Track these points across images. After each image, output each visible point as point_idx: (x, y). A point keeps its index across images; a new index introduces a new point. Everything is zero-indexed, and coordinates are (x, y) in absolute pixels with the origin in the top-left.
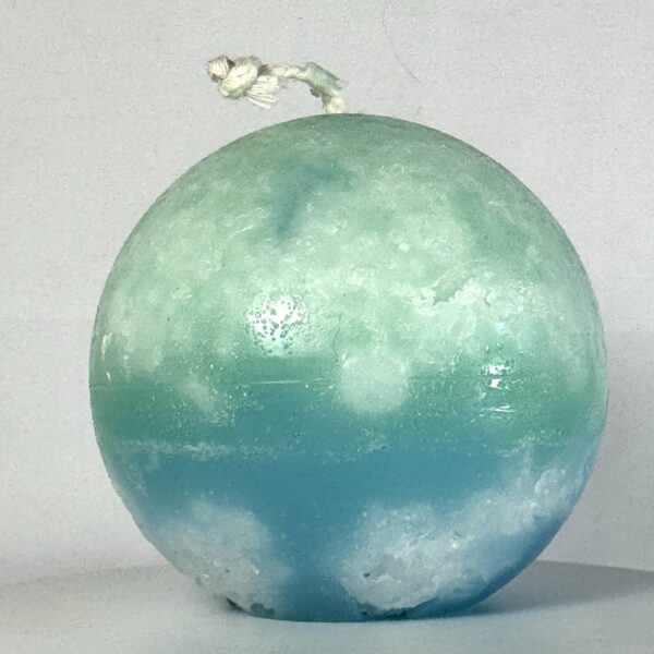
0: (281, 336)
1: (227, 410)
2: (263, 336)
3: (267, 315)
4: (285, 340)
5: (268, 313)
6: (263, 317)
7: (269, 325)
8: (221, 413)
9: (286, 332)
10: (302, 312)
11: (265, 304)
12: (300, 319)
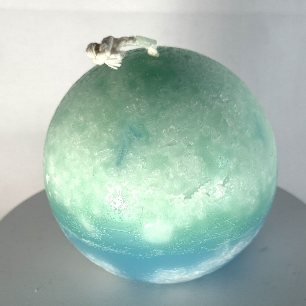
0: (118, 214)
1: (98, 234)
2: (111, 212)
3: (112, 204)
4: (120, 215)
5: (112, 203)
6: (111, 204)
7: (113, 208)
8: (95, 235)
9: (120, 212)
10: (126, 205)
11: (111, 199)
12: (126, 208)
